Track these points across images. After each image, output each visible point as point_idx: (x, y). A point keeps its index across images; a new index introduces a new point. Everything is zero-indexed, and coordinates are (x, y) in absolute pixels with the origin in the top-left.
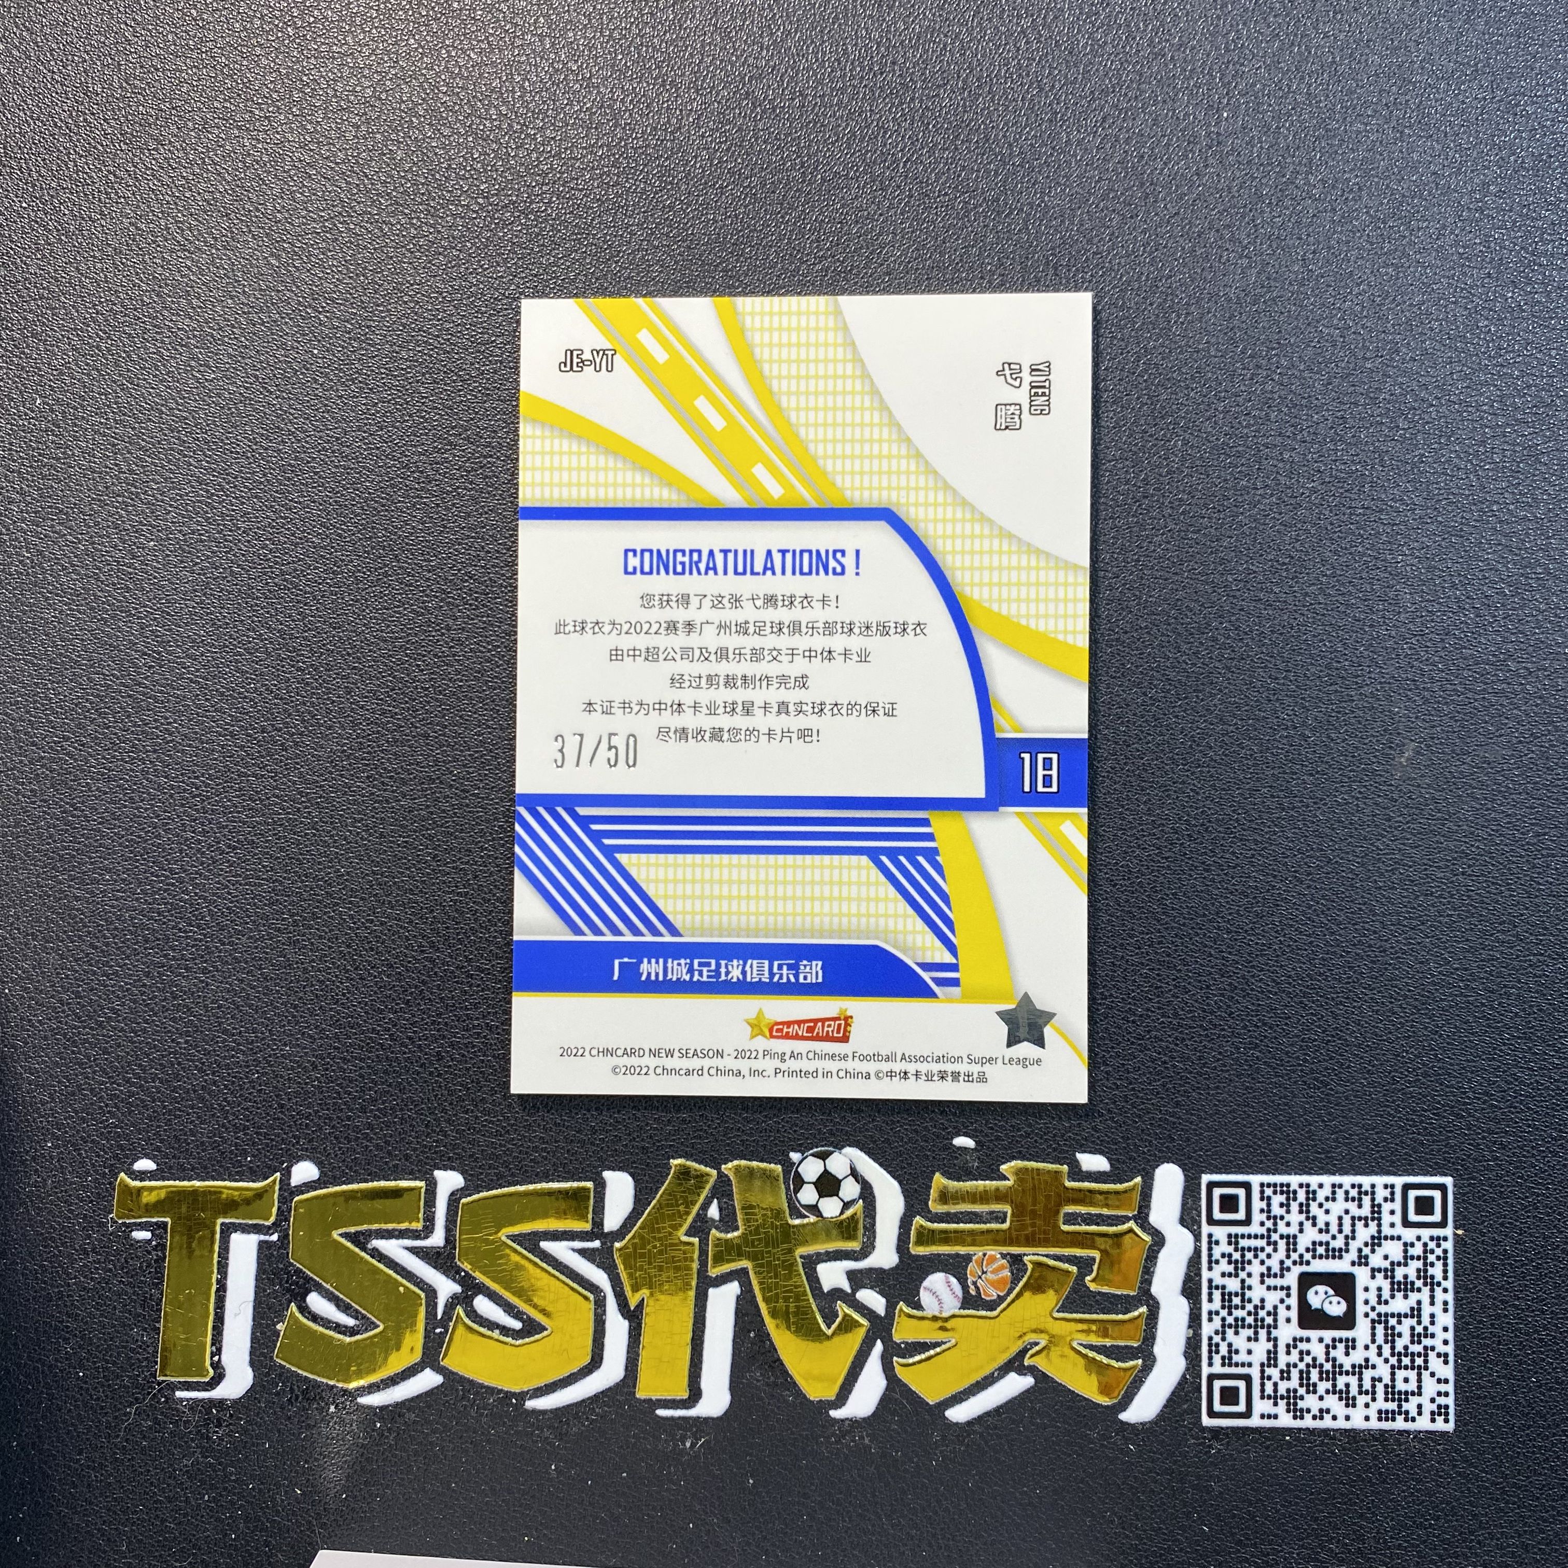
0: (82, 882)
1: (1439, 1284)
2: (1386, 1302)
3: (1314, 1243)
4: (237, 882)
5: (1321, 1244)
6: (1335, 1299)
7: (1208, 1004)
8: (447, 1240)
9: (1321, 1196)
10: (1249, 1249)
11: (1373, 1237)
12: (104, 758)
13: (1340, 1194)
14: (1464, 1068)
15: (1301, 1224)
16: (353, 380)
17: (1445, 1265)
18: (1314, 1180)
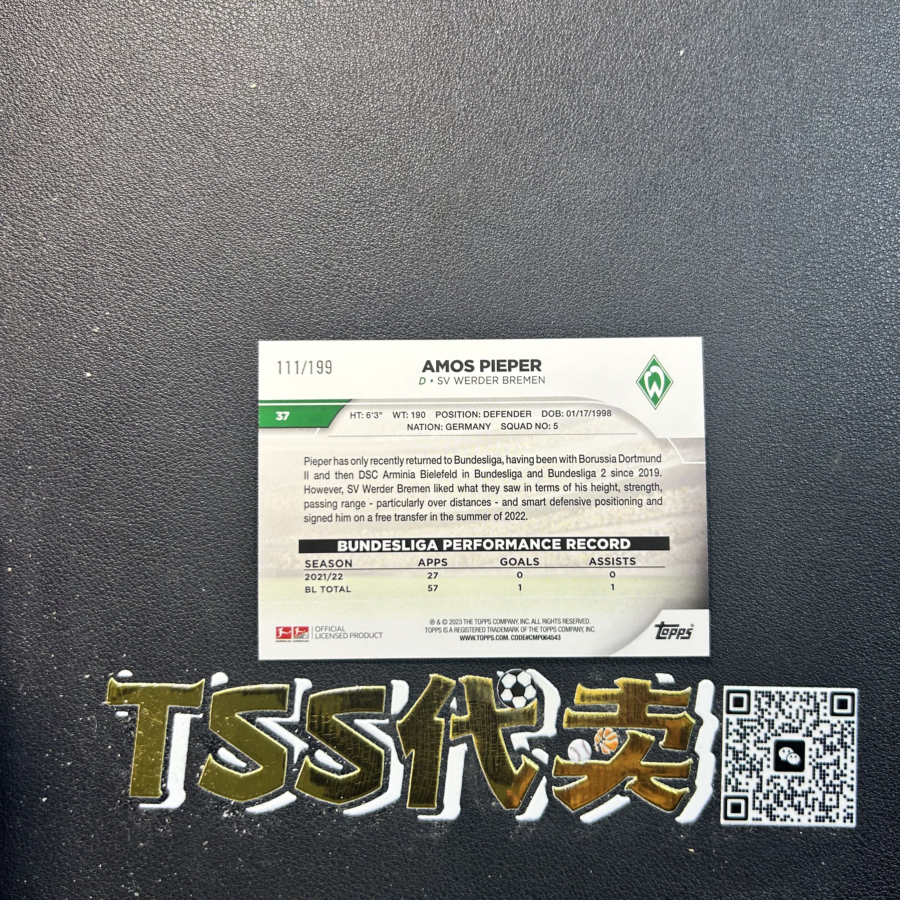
0: (93, 510)
1: (849, 747)
2: (821, 757)
3: (783, 724)
4: (186, 512)
5: (787, 725)
6: (794, 755)
7: (729, 593)
8: (301, 717)
9: (787, 698)
10: (748, 728)
11: (815, 721)
12: (109, 439)
13: (798, 697)
14: (864, 629)
15: (777, 714)
16: (261, 230)
17: (853, 736)
18: (783, 690)
